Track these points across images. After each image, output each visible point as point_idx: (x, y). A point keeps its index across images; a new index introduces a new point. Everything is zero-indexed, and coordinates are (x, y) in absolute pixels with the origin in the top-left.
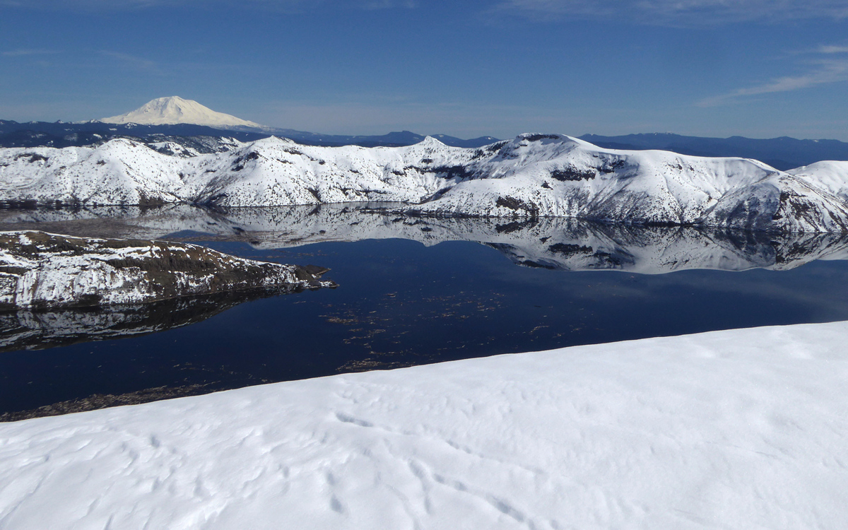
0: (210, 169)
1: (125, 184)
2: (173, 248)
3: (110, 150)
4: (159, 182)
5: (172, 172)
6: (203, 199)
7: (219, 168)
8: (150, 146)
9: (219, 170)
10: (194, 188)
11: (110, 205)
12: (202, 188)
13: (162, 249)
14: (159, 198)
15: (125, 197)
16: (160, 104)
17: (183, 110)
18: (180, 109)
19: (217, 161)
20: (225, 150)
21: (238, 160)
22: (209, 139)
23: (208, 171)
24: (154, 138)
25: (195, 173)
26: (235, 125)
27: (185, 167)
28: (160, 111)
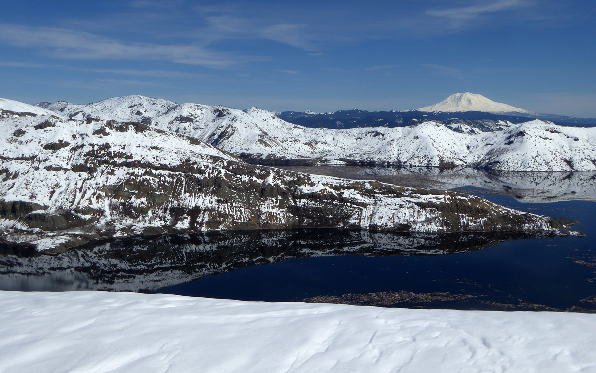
0: (489, 143)
1: (431, 152)
2: (459, 197)
3: (422, 129)
4: (453, 151)
5: (462, 145)
6: (482, 164)
7: (495, 142)
8: (448, 127)
9: (495, 144)
10: (477, 156)
11: (420, 166)
12: (482, 157)
13: (452, 198)
14: (452, 162)
15: (430, 161)
16: (457, 98)
17: (472, 101)
18: (470, 101)
19: (494, 138)
20: (501, 129)
21: (510, 137)
22: (490, 122)
23: (487, 145)
24: (451, 121)
25: (478, 146)
26: (509, 111)
27: (471, 141)
28: (456, 102)
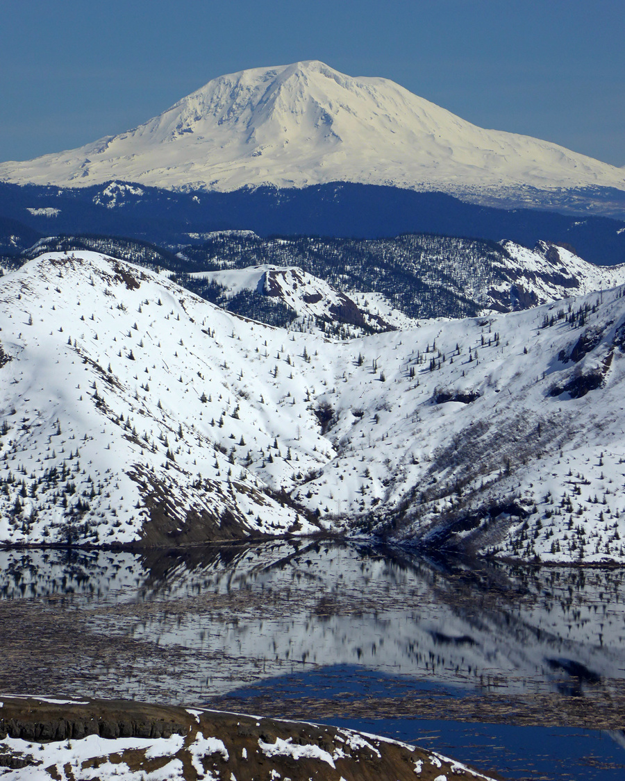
0: (451, 388)
1: (88, 451)
2: (281, 746)
3: (29, 303)
4: (229, 444)
5: (286, 400)
6: (416, 526)
7: (491, 383)
8: (194, 286)
9: (489, 395)
10: (378, 471)
11: (19, 546)
12: (414, 475)
14: (228, 518)
15: (83, 508)
16: (243, 96)
17: (341, 121)
18: (328, 120)
19: (484, 352)
20: (522, 300)
21: (581, 348)
22: (452, 252)
23: (441, 398)
24: (212, 248)
25: (385, 407)
26: (568, 185)
27: (344, 378)
28: (241, 127)
